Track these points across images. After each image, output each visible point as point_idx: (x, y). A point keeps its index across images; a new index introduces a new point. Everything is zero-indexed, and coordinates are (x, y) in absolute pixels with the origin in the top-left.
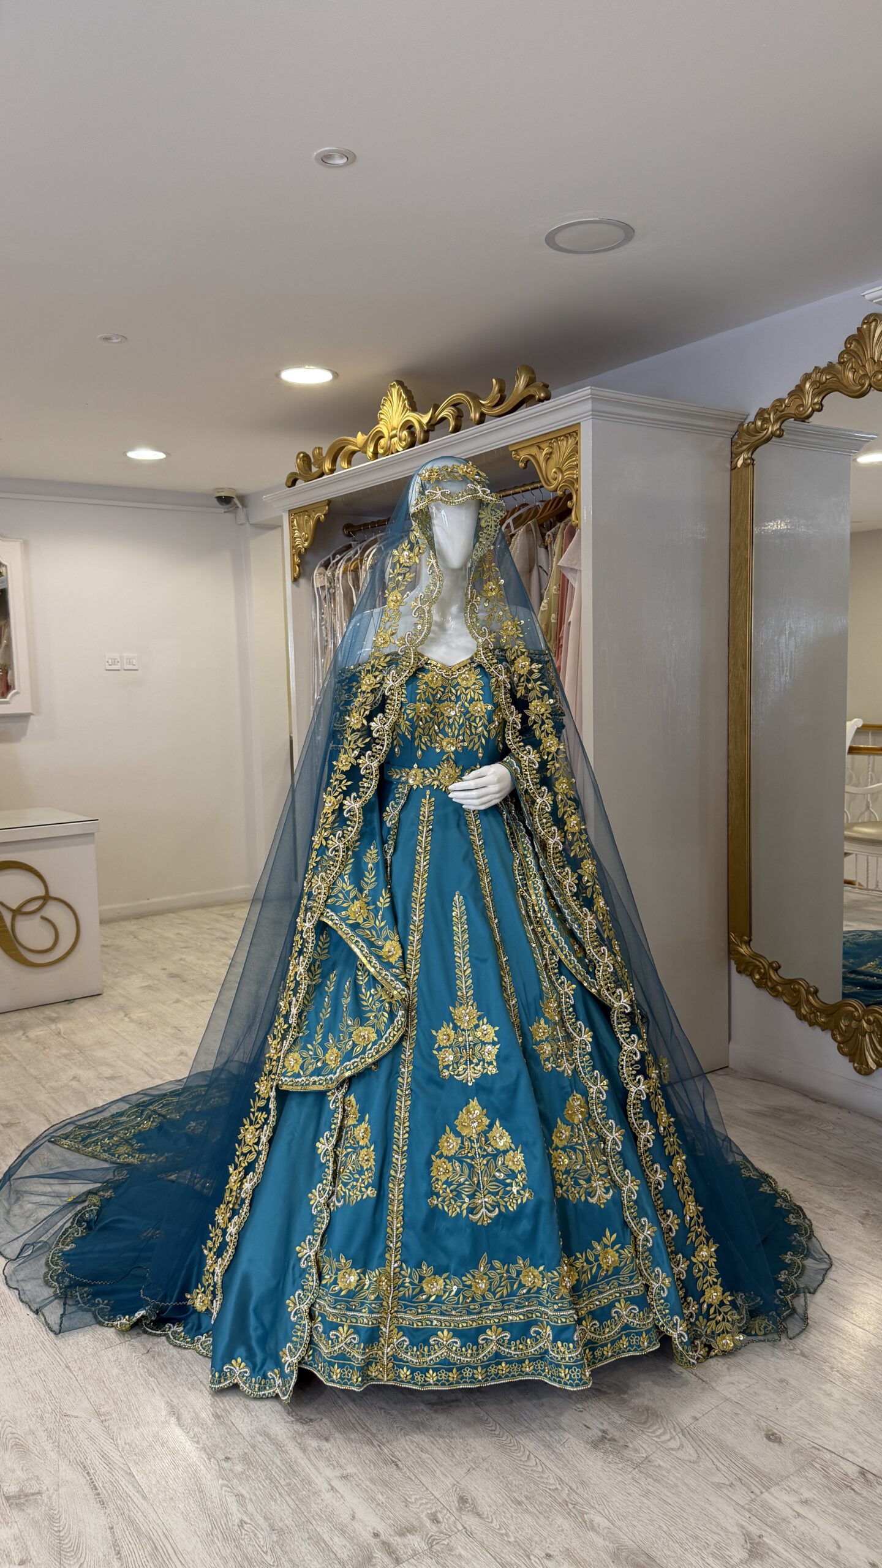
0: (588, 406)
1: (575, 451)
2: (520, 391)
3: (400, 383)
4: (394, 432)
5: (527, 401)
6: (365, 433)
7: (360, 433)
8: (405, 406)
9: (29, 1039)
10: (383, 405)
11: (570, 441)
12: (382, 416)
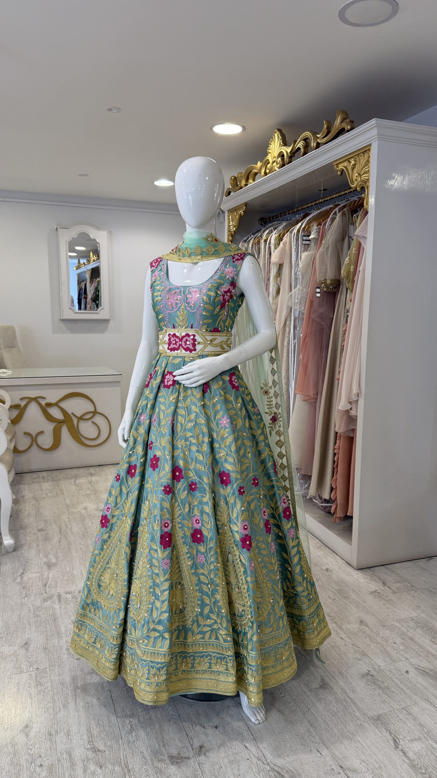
0: (375, 132)
1: (368, 161)
2: (337, 127)
3: (280, 130)
4: (275, 159)
5: (342, 132)
6: (261, 162)
7: (259, 162)
8: (280, 144)
9: (75, 484)
10: (270, 144)
11: (366, 155)
12: (270, 151)
